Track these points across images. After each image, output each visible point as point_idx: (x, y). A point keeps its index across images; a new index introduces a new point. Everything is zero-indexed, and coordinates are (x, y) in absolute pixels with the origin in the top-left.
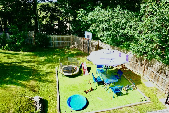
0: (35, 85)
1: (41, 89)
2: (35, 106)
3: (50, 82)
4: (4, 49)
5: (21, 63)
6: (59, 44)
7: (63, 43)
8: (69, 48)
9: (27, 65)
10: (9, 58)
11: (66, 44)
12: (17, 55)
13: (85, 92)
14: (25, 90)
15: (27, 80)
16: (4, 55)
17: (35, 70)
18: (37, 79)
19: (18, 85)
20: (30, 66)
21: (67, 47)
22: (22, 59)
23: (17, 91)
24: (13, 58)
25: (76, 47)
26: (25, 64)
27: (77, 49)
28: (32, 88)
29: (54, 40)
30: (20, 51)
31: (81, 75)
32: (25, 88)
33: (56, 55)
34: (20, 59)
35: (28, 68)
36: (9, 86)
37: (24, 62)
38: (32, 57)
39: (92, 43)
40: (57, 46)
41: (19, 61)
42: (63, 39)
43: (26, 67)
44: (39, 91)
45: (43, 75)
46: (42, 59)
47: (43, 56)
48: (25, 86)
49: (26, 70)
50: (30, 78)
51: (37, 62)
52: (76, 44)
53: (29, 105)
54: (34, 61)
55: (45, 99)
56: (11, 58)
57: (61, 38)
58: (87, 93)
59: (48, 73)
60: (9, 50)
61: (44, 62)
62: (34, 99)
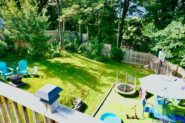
0: (87, 90)
1: (89, 95)
2: (74, 105)
3: (101, 93)
4: (82, 55)
5: (88, 69)
6: (133, 60)
7: (138, 61)
8: (142, 67)
9: (91, 72)
10: (82, 63)
11: (141, 63)
12: (89, 63)
13: (127, 115)
14: (76, 90)
15: (84, 84)
16: (80, 60)
17: (95, 78)
18: (92, 86)
19: (75, 85)
20: (93, 74)
21: (141, 66)
22: (91, 67)
23: (70, 89)
24: (85, 64)
25: (152, 68)
26: (90, 71)
27: (152, 70)
28: (83, 91)
29: (129, 56)
30: (94, 59)
31: (136, 98)
32: (77, 89)
33: (124, 71)
34: (90, 66)
35: (91, 75)
36: (68, 83)
37: (91, 69)
38: (101, 67)
39: (170, 66)
40: (131, 63)
41: (88, 68)
42: (138, 56)
43: (90, 73)
44: (86, 96)
45: (100, 85)
46: (109, 71)
47: (111, 69)
48: (78, 87)
49: (89, 76)
50: (87, 83)
51: (102, 72)
52: (152, 64)
53: (70, 101)
54: (100, 71)
55: (87, 104)
56: (84, 63)
57: (136, 55)
58: (128, 118)
59: (105, 84)
60: (86, 57)
61: (109, 74)
62: (77, 100)
